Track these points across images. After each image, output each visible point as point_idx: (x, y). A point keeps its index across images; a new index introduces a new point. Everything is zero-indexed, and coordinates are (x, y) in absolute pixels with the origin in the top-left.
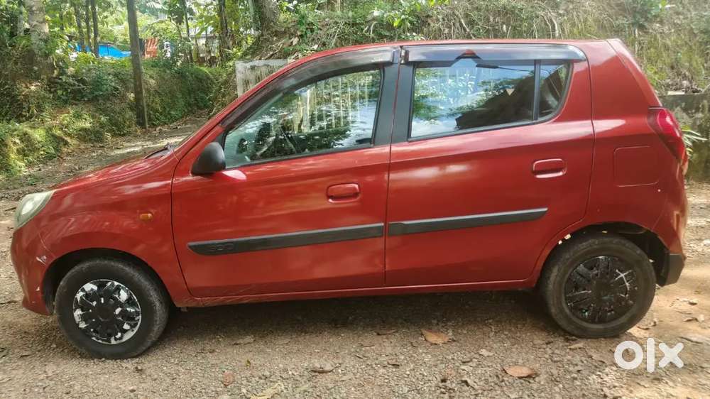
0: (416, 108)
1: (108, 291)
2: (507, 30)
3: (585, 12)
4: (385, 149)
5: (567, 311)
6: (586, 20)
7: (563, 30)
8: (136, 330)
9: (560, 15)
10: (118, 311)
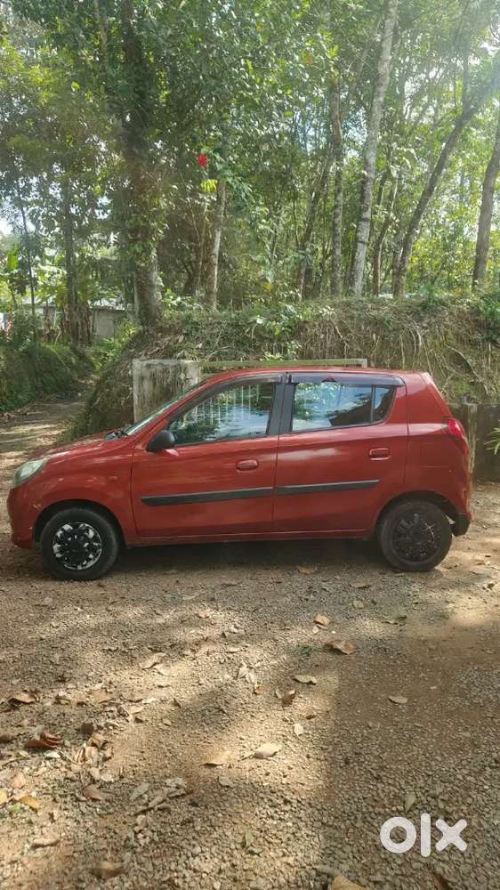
0: (296, 410)
1: (80, 530)
2: (377, 338)
3: (446, 326)
4: (274, 439)
5: (394, 552)
6: (446, 334)
7: (426, 342)
8: (97, 559)
9: (424, 327)
10: (86, 544)
